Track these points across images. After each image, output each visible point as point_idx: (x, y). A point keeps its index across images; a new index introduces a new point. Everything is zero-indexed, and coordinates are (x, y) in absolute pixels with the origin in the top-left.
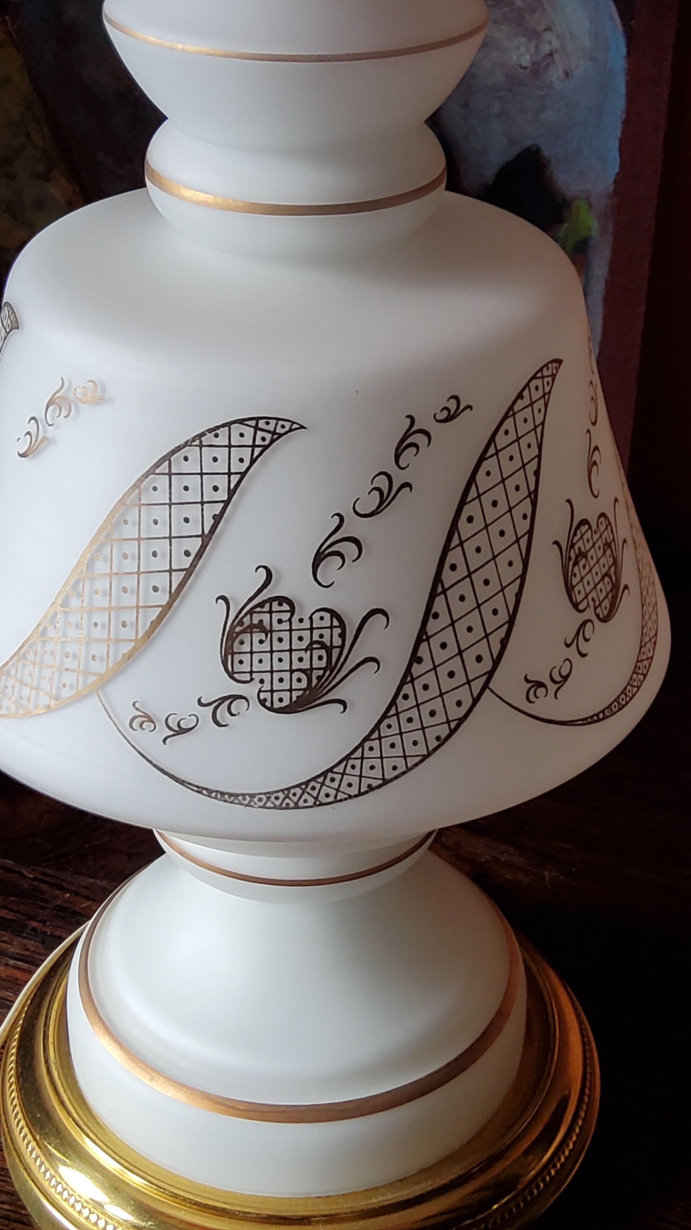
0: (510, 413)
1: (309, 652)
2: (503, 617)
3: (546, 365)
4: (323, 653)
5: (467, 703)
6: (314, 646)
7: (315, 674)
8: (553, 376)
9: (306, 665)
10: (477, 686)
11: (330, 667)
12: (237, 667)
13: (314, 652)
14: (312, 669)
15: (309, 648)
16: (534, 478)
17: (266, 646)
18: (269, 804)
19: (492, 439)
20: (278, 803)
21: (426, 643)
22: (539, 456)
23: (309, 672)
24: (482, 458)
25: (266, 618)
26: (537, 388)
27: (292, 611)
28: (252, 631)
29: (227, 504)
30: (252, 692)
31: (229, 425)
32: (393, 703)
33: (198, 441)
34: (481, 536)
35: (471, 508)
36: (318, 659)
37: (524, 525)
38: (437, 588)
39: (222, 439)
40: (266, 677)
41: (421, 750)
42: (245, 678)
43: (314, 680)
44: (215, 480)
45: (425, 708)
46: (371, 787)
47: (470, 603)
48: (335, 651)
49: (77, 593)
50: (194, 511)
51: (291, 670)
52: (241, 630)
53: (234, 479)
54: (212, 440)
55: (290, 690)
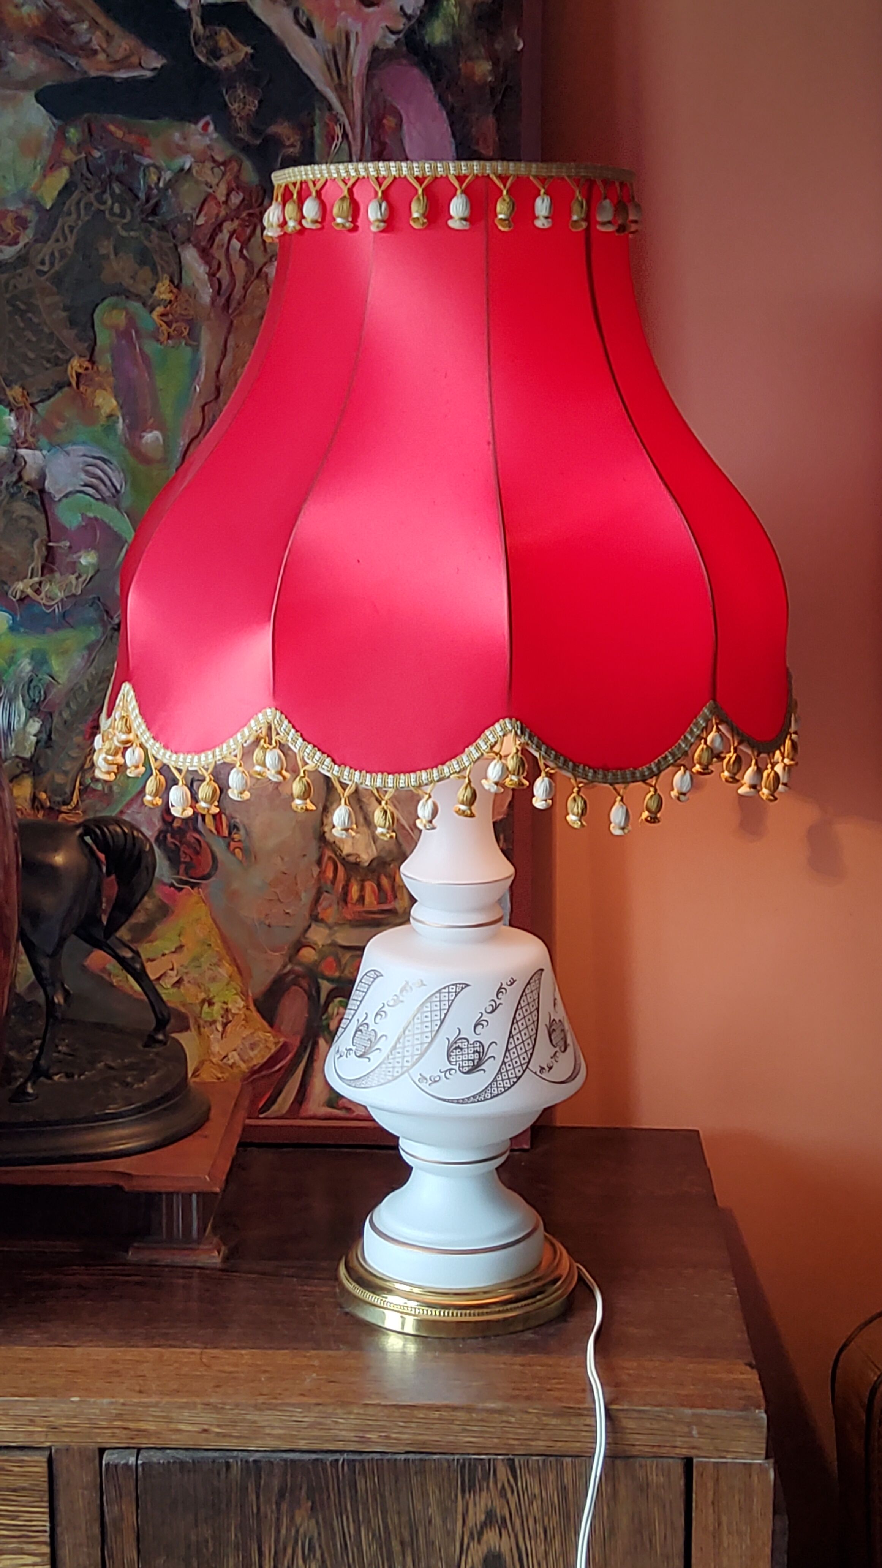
0: (529, 983)
2: (531, 1046)
3: (539, 970)
4: (477, 1054)
5: (522, 1072)
7: (476, 1062)
8: (540, 975)
9: (472, 1058)
10: (524, 1067)
11: (480, 1059)
12: (452, 1060)
14: (474, 1059)
15: (474, 1053)
16: (538, 1004)
17: (460, 1053)
18: (465, 1102)
19: (524, 991)
20: (468, 1102)
21: (508, 1052)
22: (539, 997)
23: (473, 1061)
24: (522, 996)
25: (460, 1044)
26: (537, 977)
27: (468, 1041)
28: (456, 1048)
29: (448, 1010)
30: (457, 1067)
31: (448, 986)
32: (500, 1070)
33: (439, 991)
34: (523, 1021)
35: (519, 1011)
36: (476, 1056)
37: (535, 1019)
38: (511, 1036)
39: (447, 990)
40: (461, 1063)
41: (509, 1085)
42: (455, 1063)
43: (476, 1064)
44: (444, 1002)
45: (509, 1072)
46: (494, 1097)
47: (521, 1040)
48: (481, 1054)
49: (400, 1043)
50: (438, 1013)
51: (468, 1060)
52: (453, 1048)
53: (450, 1002)
54: (444, 991)
55: (468, 1066)
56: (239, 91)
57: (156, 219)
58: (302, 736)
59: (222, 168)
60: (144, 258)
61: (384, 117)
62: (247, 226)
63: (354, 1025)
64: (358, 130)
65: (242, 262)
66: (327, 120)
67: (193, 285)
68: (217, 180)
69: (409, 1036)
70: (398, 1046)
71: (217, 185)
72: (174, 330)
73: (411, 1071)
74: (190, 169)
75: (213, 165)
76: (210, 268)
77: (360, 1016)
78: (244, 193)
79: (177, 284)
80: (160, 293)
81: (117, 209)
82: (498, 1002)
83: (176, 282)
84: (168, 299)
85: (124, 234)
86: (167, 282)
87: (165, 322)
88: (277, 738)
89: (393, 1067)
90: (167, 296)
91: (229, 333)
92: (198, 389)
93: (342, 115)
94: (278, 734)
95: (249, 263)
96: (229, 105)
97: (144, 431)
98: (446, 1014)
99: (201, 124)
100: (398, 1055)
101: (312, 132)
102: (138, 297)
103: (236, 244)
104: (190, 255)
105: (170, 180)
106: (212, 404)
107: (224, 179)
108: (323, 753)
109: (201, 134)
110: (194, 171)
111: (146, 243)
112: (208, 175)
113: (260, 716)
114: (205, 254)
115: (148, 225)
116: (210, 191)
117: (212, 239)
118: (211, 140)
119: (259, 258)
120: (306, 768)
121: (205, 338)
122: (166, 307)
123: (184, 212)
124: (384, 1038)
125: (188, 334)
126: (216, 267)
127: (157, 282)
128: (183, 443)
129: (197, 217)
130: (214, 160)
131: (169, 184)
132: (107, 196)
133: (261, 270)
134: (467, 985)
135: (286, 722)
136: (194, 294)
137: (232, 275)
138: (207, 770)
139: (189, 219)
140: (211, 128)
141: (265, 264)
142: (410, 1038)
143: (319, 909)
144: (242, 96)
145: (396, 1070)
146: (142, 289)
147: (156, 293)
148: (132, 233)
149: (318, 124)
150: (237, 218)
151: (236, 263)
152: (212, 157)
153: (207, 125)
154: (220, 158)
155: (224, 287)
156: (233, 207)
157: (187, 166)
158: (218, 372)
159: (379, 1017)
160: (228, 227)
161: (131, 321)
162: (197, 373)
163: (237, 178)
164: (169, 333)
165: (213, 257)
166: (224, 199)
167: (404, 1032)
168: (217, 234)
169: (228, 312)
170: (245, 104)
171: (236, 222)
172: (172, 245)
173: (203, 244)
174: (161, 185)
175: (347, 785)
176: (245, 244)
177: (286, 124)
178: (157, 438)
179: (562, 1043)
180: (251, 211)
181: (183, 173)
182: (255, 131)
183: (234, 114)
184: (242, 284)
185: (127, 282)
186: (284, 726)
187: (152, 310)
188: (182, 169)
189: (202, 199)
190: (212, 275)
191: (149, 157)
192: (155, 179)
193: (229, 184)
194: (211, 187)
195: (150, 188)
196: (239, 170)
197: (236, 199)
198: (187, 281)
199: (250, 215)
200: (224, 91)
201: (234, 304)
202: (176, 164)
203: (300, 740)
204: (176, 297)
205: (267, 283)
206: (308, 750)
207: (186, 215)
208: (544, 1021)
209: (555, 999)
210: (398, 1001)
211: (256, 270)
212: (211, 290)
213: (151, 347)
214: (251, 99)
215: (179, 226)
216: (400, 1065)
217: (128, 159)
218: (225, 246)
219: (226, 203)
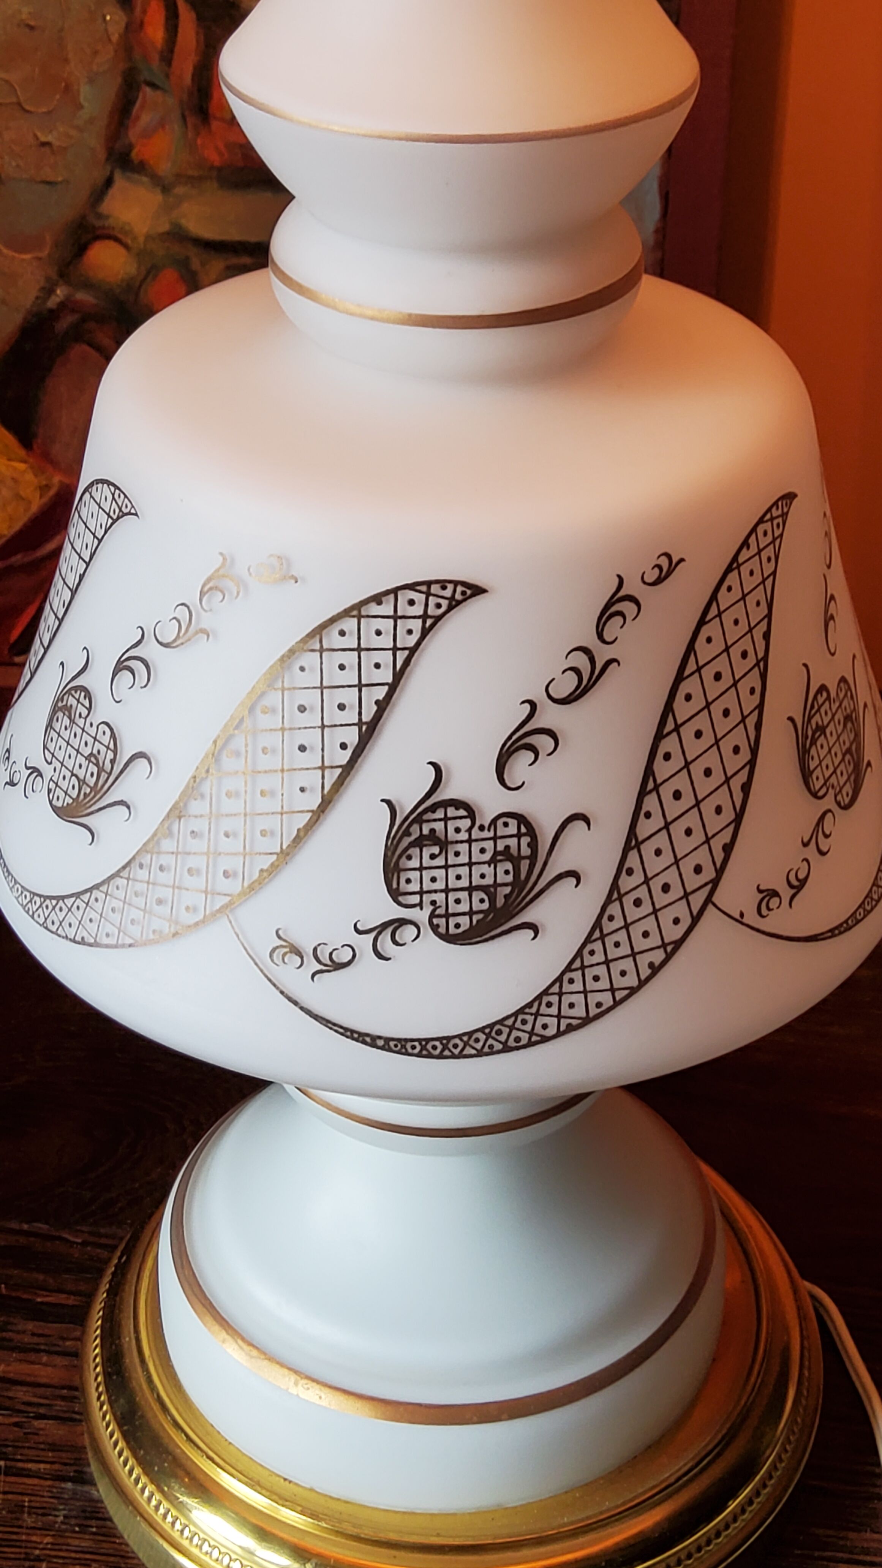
0: (733, 565)
1: (492, 866)
2: (728, 815)
3: (776, 504)
4: (509, 866)
5: (686, 922)
6: (499, 858)
7: (502, 893)
8: (784, 515)
9: (489, 881)
10: (697, 900)
11: (518, 884)
12: (404, 887)
13: (499, 865)
14: (496, 885)
15: (493, 861)
16: (764, 643)
17: (440, 861)
18: (447, 1053)
19: (713, 598)
20: (456, 1052)
21: (635, 851)
22: (769, 616)
23: (491, 890)
24: (702, 622)
25: (439, 826)
26: (765, 534)
27: (472, 814)
28: (419, 843)
29: (393, 688)
30: (422, 916)
31: (395, 591)
32: (597, 924)
33: (356, 611)
34: (701, 719)
35: (689, 684)
36: (503, 873)
37: (751, 700)
38: (648, 783)
39: (386, 609)
40: (440, 898)
41: (631, 980)
42: (415, 899)
43: (500, 902)
44: (377, 657)
45: (636, 931)
46: (570, 1029)
47: (688, 800)
48: (525, 865)
49: (202, 796)
50: (350, 697)
51: (471, 889)
52: (406, 841)
53: (401, 656)
54: (374, 609)
55: (471, 913)
69: (231, 774)
70: (193, 805)
73: (240, 915)
77: (70, 651)
82: (603, 654)
89: (178, 886)
98: (382, 706)
100: (191, 843)
124: (145, 766)
142: (237, 783)
143: (133, 134)
145: (186, 897)
159: (127, 676)
167: (217, 756)
179: (844, 773)
208: (782, 705)
210: (194, 628)
216: (201, 882)
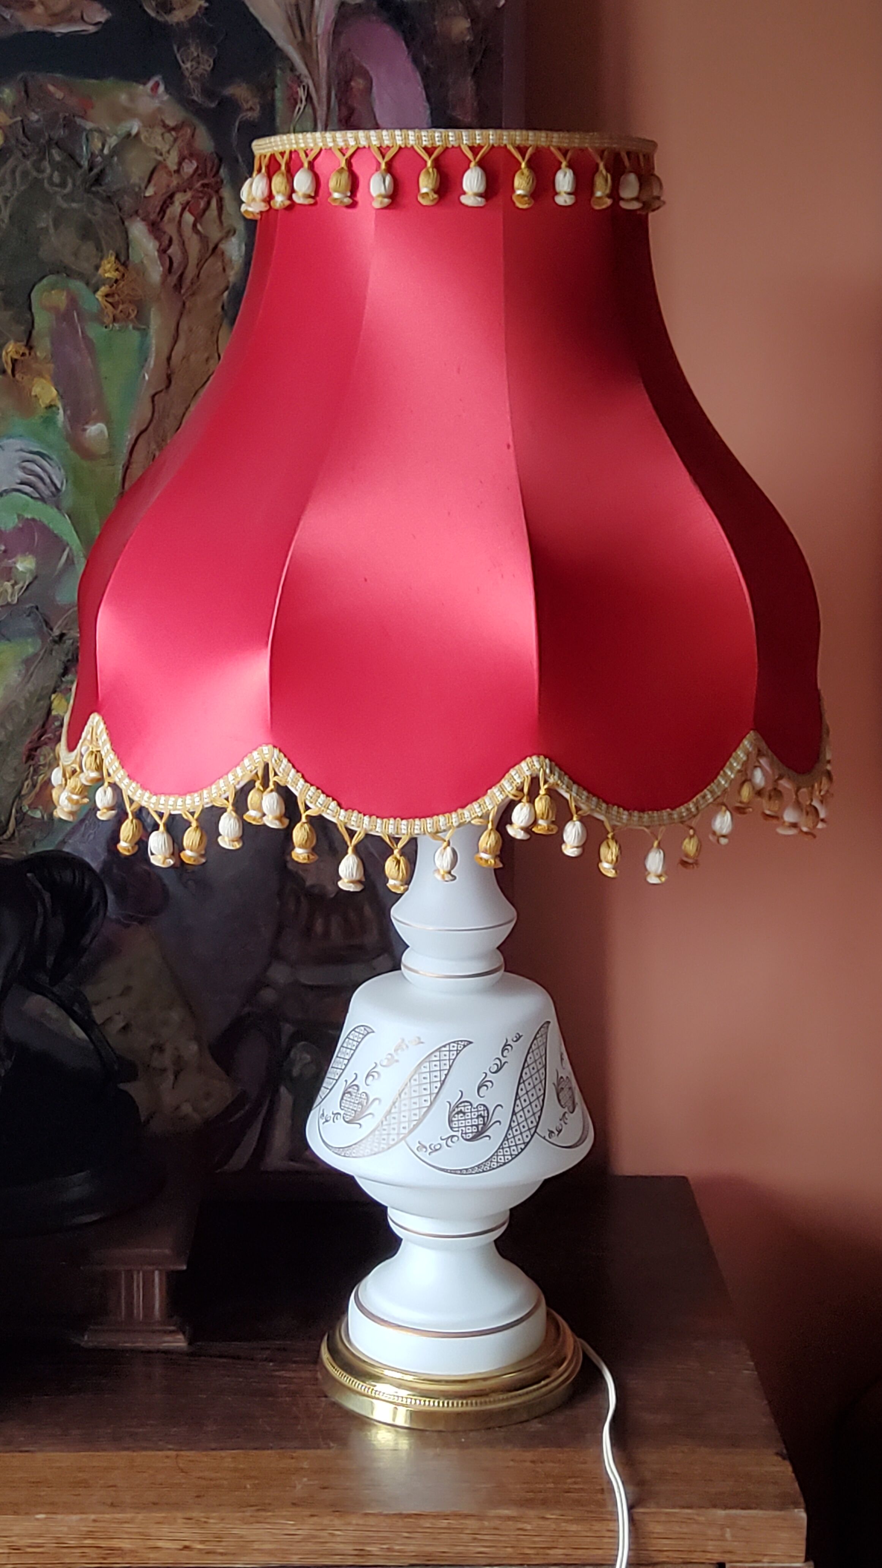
0: (535, 1038)
2: (539, 1108)
3: (544, 1023)
4: (482, 1119)
5: (530, 1137)
6: (479, 1117)
7: (480, 1127)
8: (547, 1027)
9: (476, 1123)
10: (532, 1131)
11: (484, 1124)
12: (454, 1126)
13: (479, 1119)
14: (478, 1124)
15: (477, 1118)
16: (545, 1061)
17: (463, 1118)
18: (468, 1173)
19: (531, 1046)
20: (471, 1173)
21: (515, 1116)
22: (546, 1053)
23: (477, 1126)
24: (528, 1053)
25: (463, 1108)
26: (542, 1032)
27: (471, 1105)
28: (458, 1113)
29: (449, 1070)
30: (459, 1134)
31: (449, 1044)
32: (506, 1136)
33: (439, 1050)
34: (530, 1080)
35: (526, 1070)
36: (480, 1121)
37: (543, 1077)
38: (517, 1097)
39: (447, 1048)
40: (464, 1129)
41: (516, 1153)
42: (456, 1129)
43: (480, 1129)
44: (444, 1062)
45: (517, 1138)
46: (501, 1166)
47: (528, 1102)
48: (486, 1119)
49: (395, 1107)
50: (438, 1074)
51: (472, 1126)
52: (454, 1113)
53: (451, 1061)
54: (444, 1049)
55: (472, 1133)
56: (193, 49)
57: (100, 189)
58: (303, 777)
59: (173, 133)
60: (87, 231)
61: (351, 80)
62: (202, 198)
63: (340, 1087)
64: (324, 92)
65: (195, 237)
66: (290, 83)
67: (142, 262)
68: (167, 147)
69: (405, 1099)
70: (393, 1111)
71: (168, 152)
72: (121, 311)
73: (408, 1139)
74: (137, 134)
75: (163, 130)
76: (160, 246)
77: (348, 1076)
78: (197, 161)
79: (123, 261)
80: (106, 272)
81: (56, 178)
82: (503, 1060)
83: (123, 259)
84: (114, 278)
85: (65, 205)
86: (113, 258)
87: (110, 303)
88: (276, 779)
89: (388, 1134)
90: (111, 275)
91: (181, 314)
92: (147, 377)
93: (306, 77)
94: (276, 774)
95: (204, 239)
96: (182, 64)
97: (87, 423)
98: (446, 1075)
99: (150, 84)
100: (393, 1121)
101: (273, 95)
102: (81, 276)
103: (189, 218)
104: (138, 230)
105: (115, 146)
106: (162, 394)
107: (176, 145)
108: (328, 796)
109: (150, 96)
110: (142, 137)
111: (89, 215)
112: (159, 141)
113: (255, 754)
114: (155, 228)
115: (91, 196)
116: (160, 158)
117: (163, 211)
118: (162, 102)
119: (215, 234)
120: (308, 813)
121: (155, 321)
122: (111, 287)
123: (132, 181)
124: (377, 1102)
125: (136, 317)
126: (167, 242)
127: (102, 259)
128: (130, 436)
129: (146, 188)
130: (165, 126)
131: (114, 152)
132: (46, 164)
133: (216, 247)
134: (470, 1043)
135: (285, 761)
136: (141, 271)
137: (185, 252)
138: (193, 814)
139: (137, 189)
140: (161, 88)
141: (221, 240)
142: (406, 1102)
143: (281, 945)
144: (195, 54)
145: (391, 1137)
146: (86, 266)
147: (101, 271)
148: (74, 205)
149: (279, 86)
150: (190, 189)
151: (189, 239)
152: (163, 121)
153: (157, 85)
154: (171, 123)
155: (175, 265)
156: (186, 177)
157: (134, 131)
158: (169, 359)
159: (371, 1078)
160: (180, 199)
161: (73, 301)
162: (146, 360)
163: (190, 144)
164: (114, 316)
165: (165, 233)
166: (175, 168)
167: (400, 1095)
168: (168, 207)
169: (180, 292)
170: (199, 63)
171: (189, 195)
172: (118, 217)
173: (153, 217)
174: (106, 151)
175: (356, 832)
176: (199, 217)
177: (244, 85)
178: (102, 432)
179: (570, 1104)
180: (206, 181)
181: (130, 139)
182: (209, 93)
183: (187, 74)
184: (196, 262)
185: (69, 260)
186: (283, 766)
187: (95, 291)
188: (129, 135)
189: (151, 168)
190: (163, 251)
191: (92, 121)
192: (100, 145)
193: (180, 152)
194: (161, 154)
195: (92, 154)
196: (193, 136)
197: (189, 168)
198: (135, 257)
199: (203, 185)
200: (175, 48)
201: (187, 282)
202: (122, 129)
203: (302, 781)
204: (123, 275)
205: (223, 261)
206: (310, 793)
207: (134, 185)
208: (551, 1079)
209: (562, 1054)
210: (392, 1060)
211: (211, 246)
212: (161, 269)
213: (95, 331)
214: (206, 57)
215: (126, 198)
216: (396, 1132)
217: (69, 123)
218: (177, 219)
219: (178, 171)
